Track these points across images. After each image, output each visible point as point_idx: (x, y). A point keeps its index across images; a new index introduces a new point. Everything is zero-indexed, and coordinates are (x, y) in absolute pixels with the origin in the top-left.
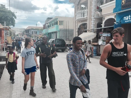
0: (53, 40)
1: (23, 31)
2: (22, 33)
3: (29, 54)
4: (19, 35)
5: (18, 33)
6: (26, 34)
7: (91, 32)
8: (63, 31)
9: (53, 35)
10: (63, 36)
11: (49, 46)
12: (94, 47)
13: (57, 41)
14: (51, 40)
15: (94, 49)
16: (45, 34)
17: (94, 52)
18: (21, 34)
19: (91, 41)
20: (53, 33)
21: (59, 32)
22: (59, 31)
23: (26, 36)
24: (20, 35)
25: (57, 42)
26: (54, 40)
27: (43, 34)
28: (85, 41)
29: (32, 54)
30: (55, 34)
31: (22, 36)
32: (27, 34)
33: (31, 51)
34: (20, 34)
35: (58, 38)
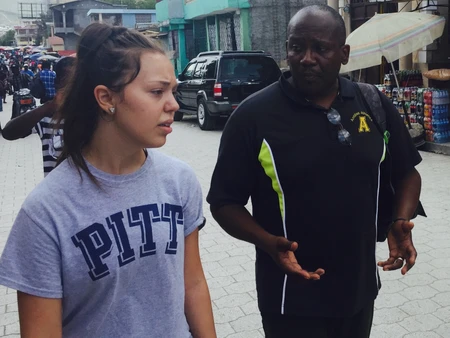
0: (210, 60)
1: (37, 14)
2: (35, 27)
3: (115, 251)
4: (17, 35)
5: (12, 28)
6: (58, 30)
7: (418, 9)
8: (268, 7)
9: (212, 33)
10: (269, 35)
11: (364, 126)
12: (436, 94)
13: (233, 65)
14: (198, 59)
15: (436, 102)
16: (166, 28)
17: (437, 123)
18: (31, 31)
19: (423, 58)
20: (212, 19)
21: (245, 14)
22: (249, 9)
23: (60, 40)
24: (22, 39)
25: (236, 70)
26: (215, 63)
27: (157, 29)
28: (384, 58)
29: (150, 246)
30: (223, 25)
31: (38, 44)
32: (64, 30)
33: (144, 214)
34: (22, 31)
35: (241, 48)
